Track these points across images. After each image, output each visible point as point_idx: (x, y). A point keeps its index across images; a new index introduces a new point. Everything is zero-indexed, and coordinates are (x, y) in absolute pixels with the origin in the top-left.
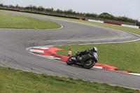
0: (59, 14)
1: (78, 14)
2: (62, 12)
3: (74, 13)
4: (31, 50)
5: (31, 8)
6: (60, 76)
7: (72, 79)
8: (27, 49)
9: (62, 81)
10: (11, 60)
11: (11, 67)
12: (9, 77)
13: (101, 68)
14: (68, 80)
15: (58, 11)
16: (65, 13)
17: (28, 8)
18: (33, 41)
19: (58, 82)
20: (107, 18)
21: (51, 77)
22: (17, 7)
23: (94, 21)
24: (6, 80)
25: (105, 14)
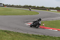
0: (38, 8)
1: (46, 8)
2: (39, 7)
3: (45, 8)
4: (27, 24)
5: (26, 6)
6: (40, 35)
7: (45, 36)
8: (25, 24)
9: (41, 37)
10: (19, 29)
11: (19, 32)
12: (18, 36)
13: (57, 30)
14: (43, 36)
15: (38, 7)
16: (41, 7)
17: (24, 6)
18: (27, 20)
19: (39, 37)
20: (58, 9)
21: (36, 35)
22: (20, 6)
23: (53, 10)
24: (17, 38)
25: (57, 7)
